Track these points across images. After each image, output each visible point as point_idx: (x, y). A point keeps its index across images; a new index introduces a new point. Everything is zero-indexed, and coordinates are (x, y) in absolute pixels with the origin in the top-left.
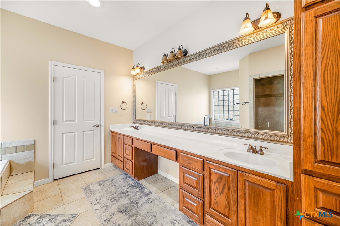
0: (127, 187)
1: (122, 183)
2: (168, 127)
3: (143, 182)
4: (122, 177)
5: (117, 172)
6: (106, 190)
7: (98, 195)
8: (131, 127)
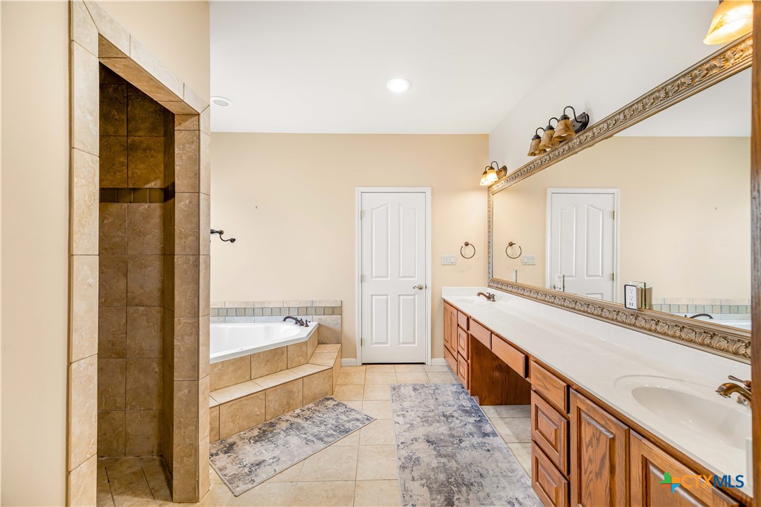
0: (455, 408)
1: (450, 398)
2: (548, 302)
3: (489, 411)
4: (455, 390)
5: (450, 377)
6: (420, 400)
7: (406, 404)
8: (479, 294)
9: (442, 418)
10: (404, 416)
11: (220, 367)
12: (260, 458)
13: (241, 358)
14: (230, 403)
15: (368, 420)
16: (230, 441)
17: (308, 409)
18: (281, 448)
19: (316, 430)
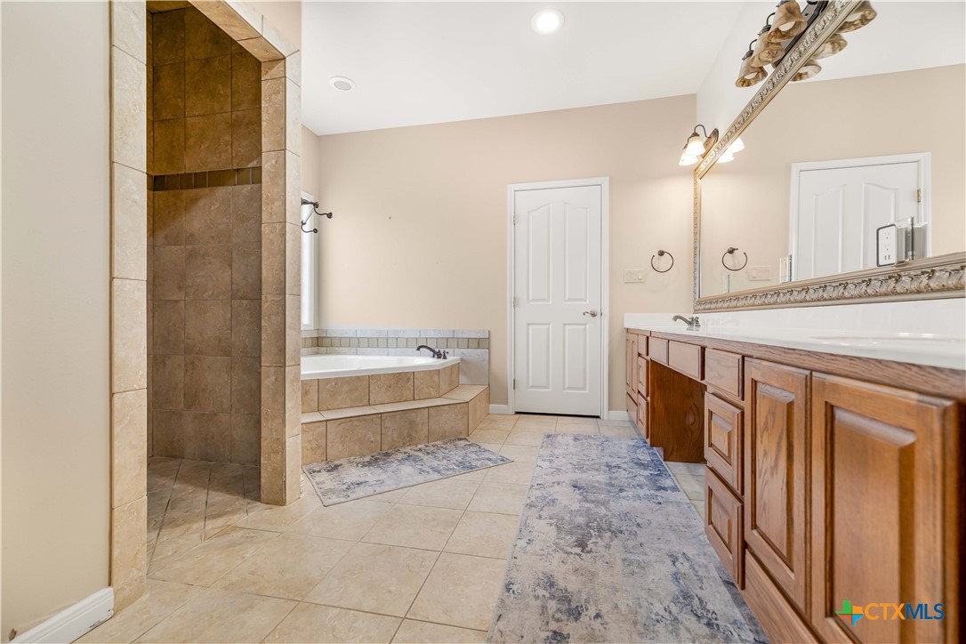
0: (627, 460)
1: (623, 451)
4: (632, 444)
6: (579, 449)
8: (676, 318)
9: (603, 468)
10: (550, 461)
11: (333, 384)
12: (363, 479)
13: (358, 377)
14: (339, 421)
15: (502, 460)
16: (337, 463)
17: (434, 446)
18: (390, 474)
19: (435, 463)
